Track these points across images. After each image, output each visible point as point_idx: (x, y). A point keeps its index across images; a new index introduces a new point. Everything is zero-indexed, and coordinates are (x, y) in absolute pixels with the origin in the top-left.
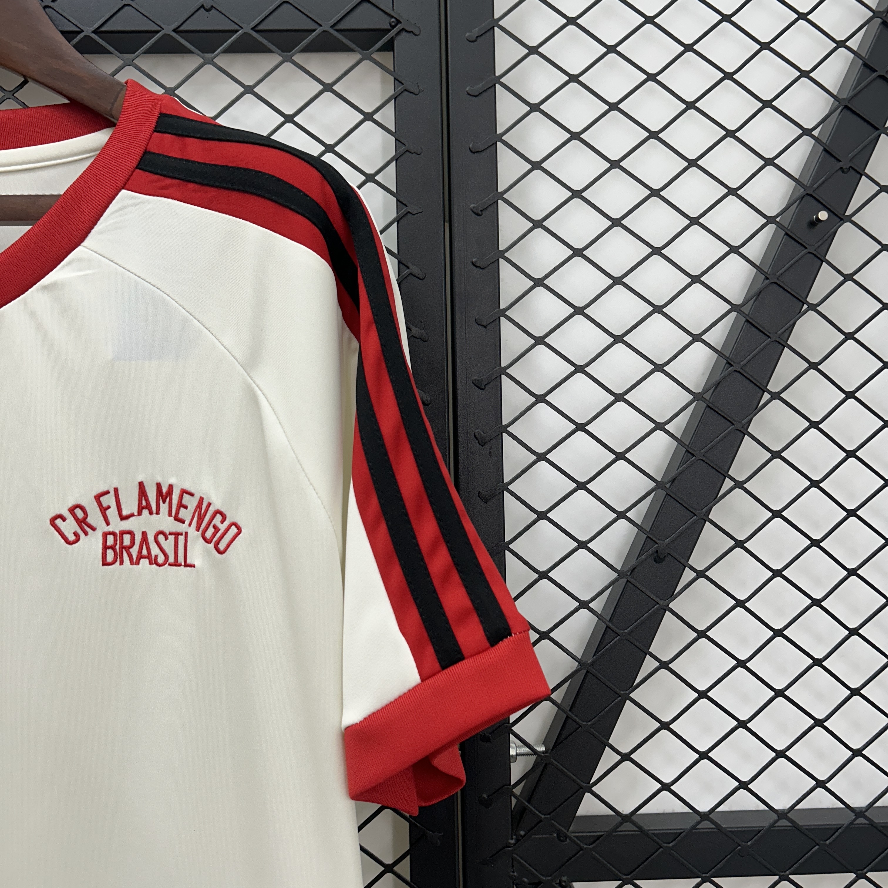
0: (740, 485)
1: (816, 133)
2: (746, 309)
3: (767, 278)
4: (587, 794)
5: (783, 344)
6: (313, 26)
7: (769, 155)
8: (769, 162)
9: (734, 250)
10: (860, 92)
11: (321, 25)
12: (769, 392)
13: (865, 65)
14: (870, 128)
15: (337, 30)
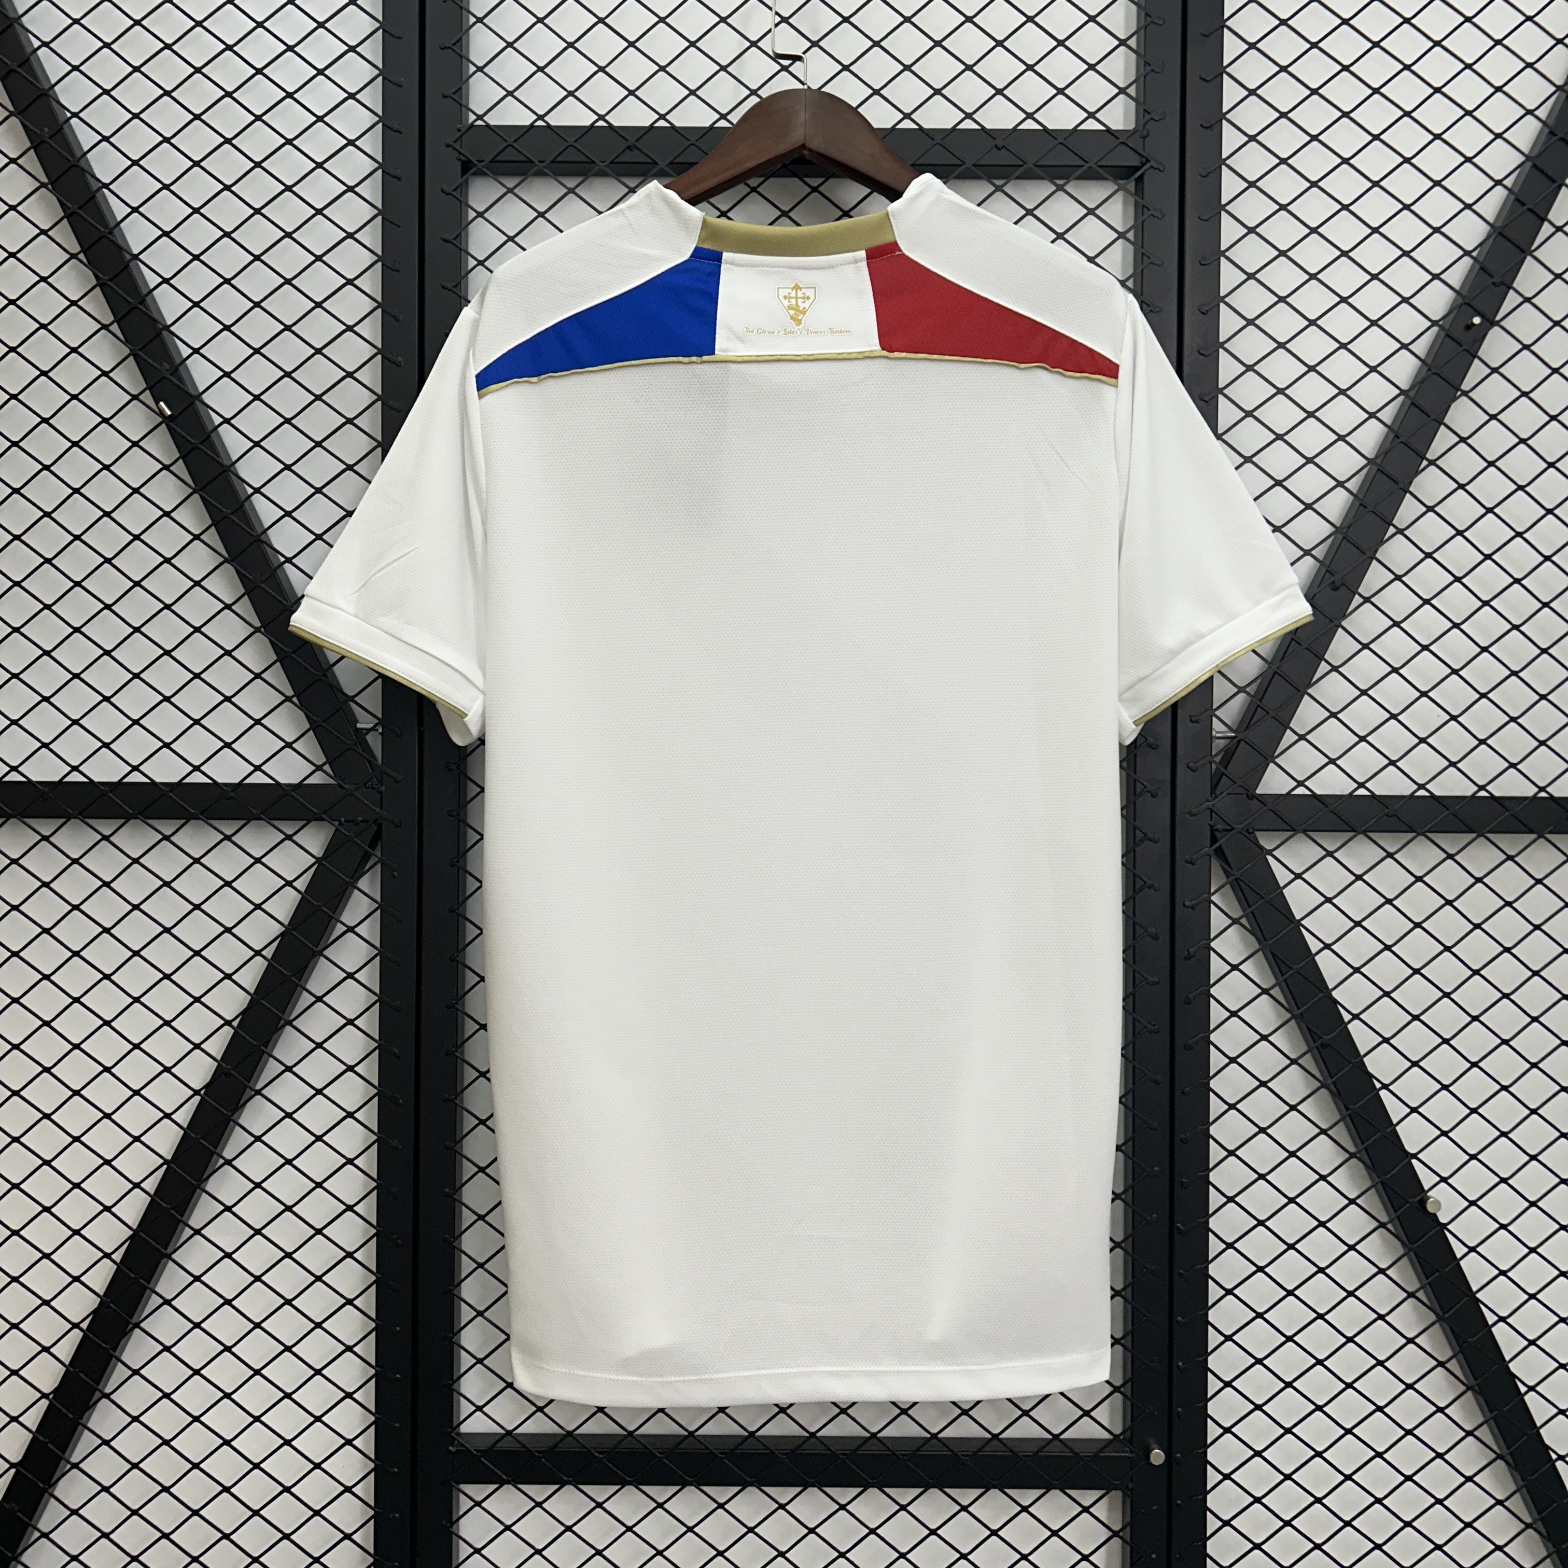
0: (1400, 531)
1: (1474, 254)
2: (1412, 394)
3: (1429, 370)
4: (1272, 765)
5: (1441, 422)
6: (1082, 163)
7: (1436, 271)
8: (1436, 277)
9: (1404, 346)
10: (1512, 221)
11: (1087, 162)
12: (1427, 460)
13: (1518, 200)
14: (1517, 250)
15: (1101, 167)
